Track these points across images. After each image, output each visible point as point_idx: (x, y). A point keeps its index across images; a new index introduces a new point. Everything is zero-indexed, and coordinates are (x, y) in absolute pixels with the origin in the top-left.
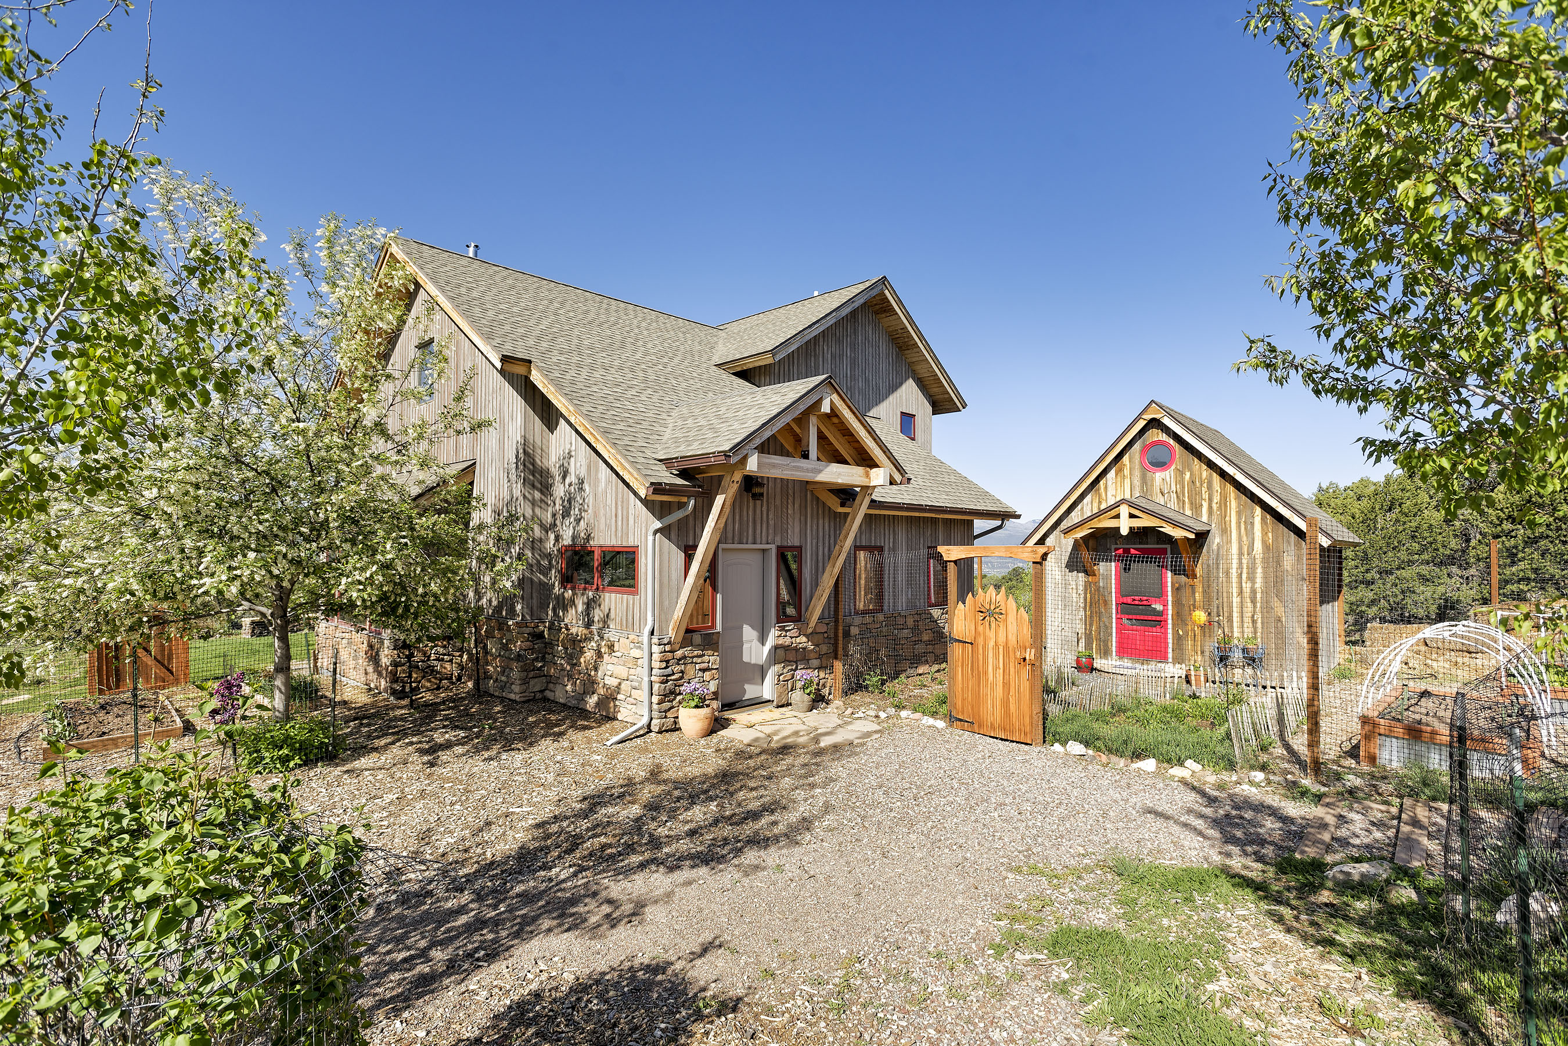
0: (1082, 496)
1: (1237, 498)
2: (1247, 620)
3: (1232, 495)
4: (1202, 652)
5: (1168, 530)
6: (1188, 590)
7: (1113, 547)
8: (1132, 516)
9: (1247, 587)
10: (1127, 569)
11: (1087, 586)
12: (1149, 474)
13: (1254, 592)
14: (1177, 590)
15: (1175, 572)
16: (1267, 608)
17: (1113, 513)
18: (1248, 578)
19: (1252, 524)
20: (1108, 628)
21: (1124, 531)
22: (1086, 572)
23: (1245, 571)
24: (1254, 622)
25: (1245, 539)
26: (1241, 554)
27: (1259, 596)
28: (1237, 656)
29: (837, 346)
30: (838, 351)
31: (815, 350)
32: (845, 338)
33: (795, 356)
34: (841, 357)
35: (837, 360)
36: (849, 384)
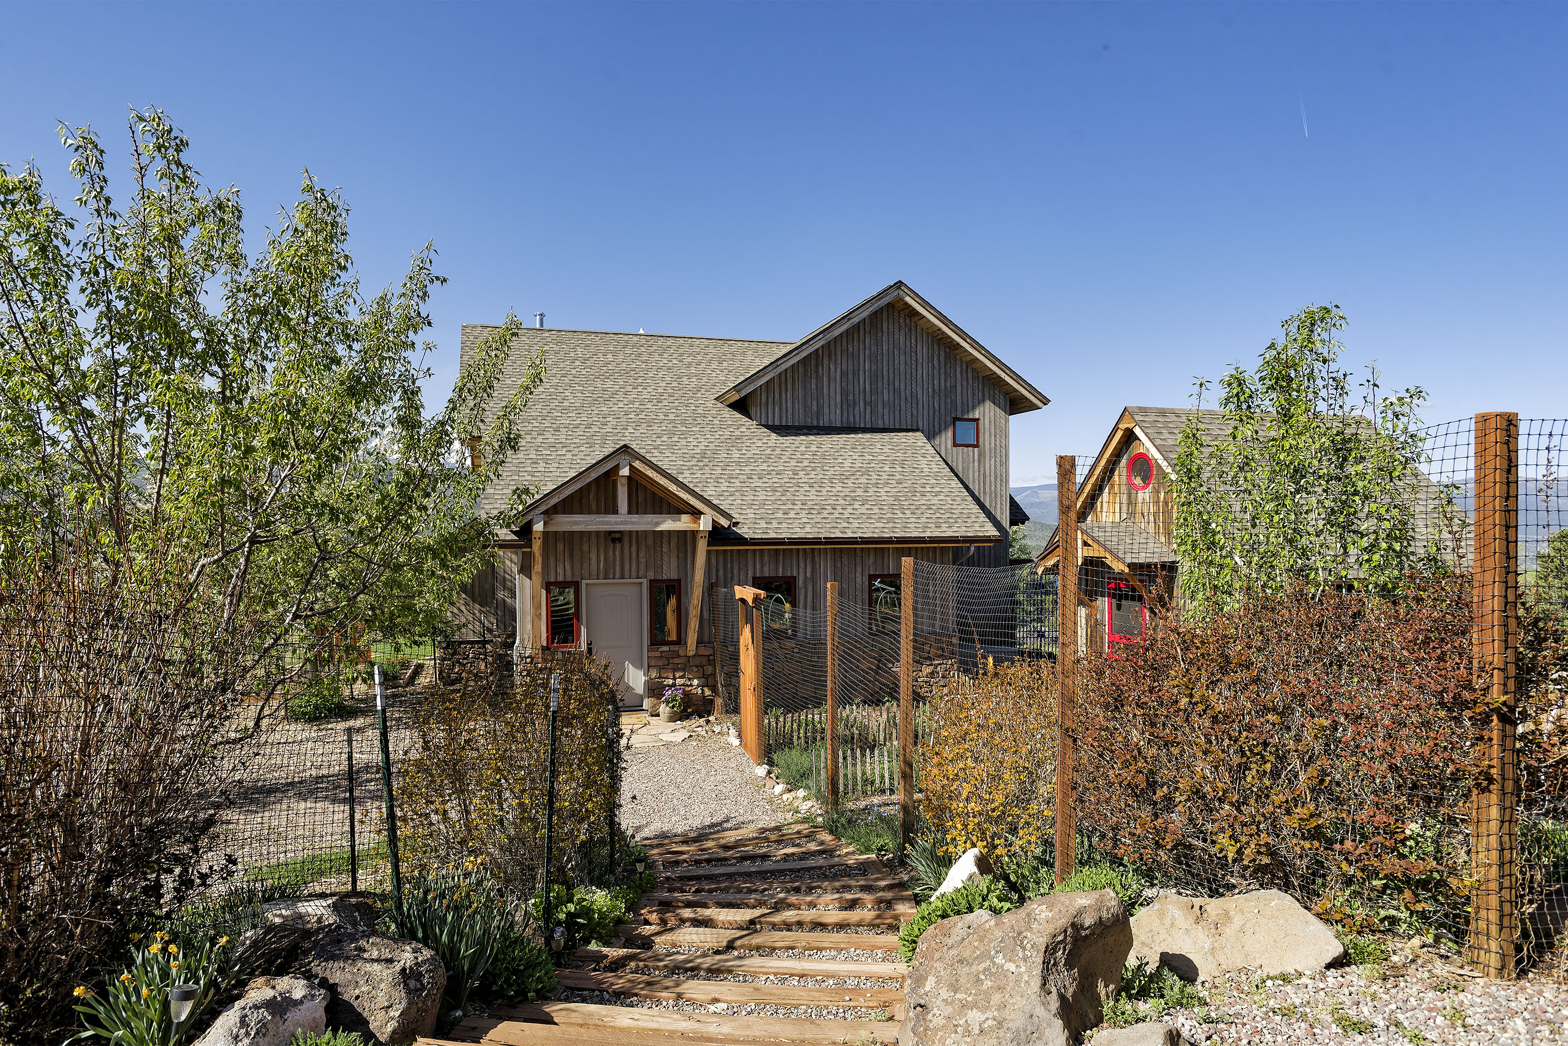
8: (1086, 544)
11: (1087, 622)
12: (1134, 493)
29: (850, 362)
30: (851, 368)
31: (817, 371)
32: (861, 352)
33: (789, 382)
34: (856, 372)
35: (850, 376)
36: (868, 399)
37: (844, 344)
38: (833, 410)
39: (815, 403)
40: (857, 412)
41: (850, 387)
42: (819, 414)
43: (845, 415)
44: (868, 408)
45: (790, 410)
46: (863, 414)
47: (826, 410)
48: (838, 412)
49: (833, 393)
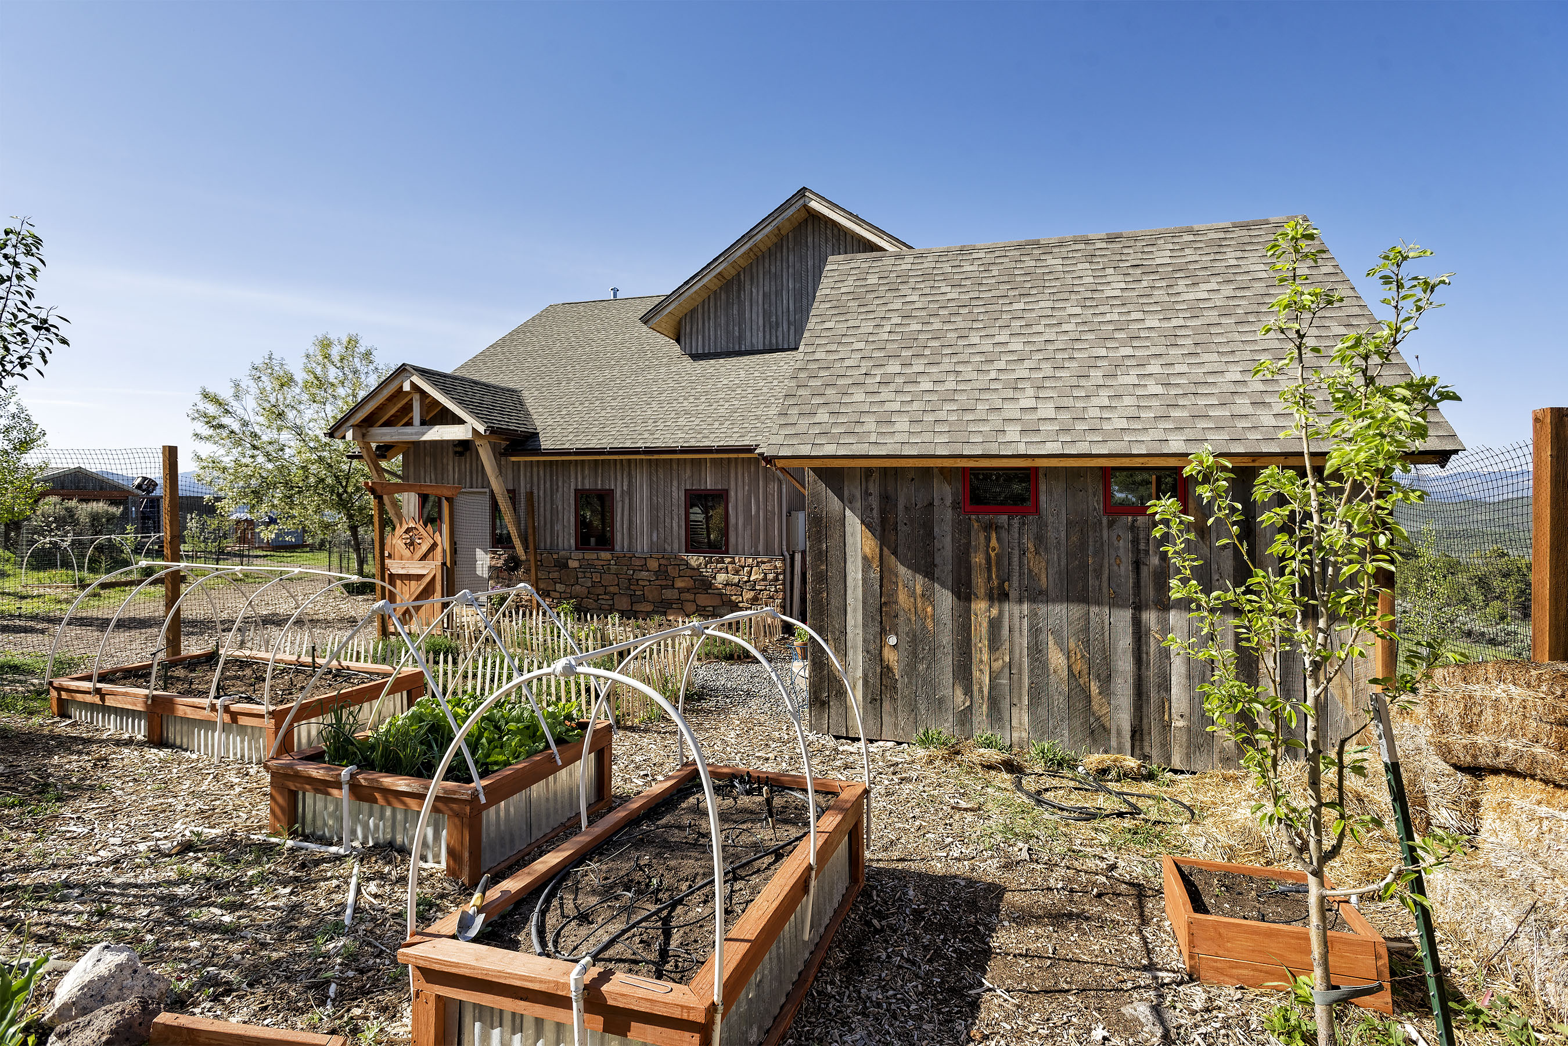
29: (773, 283)
30: (773, 289)
31: (739, 297)
32: (785, 270)
33: (712, 310)
34: (778, 293)
35: (773, 297)
36: (792, 319)
37: (767, 265)
38: (754, 334)
39: (737, 329)
40: (780, 334)
41: (773, 309)
42: (741, 338)
43: (768, 337)
44: (792, 328)
45: (712, 337)
46: (786, 336)
47: (748, 334)
48: (761, 334)
49: (755, 316)
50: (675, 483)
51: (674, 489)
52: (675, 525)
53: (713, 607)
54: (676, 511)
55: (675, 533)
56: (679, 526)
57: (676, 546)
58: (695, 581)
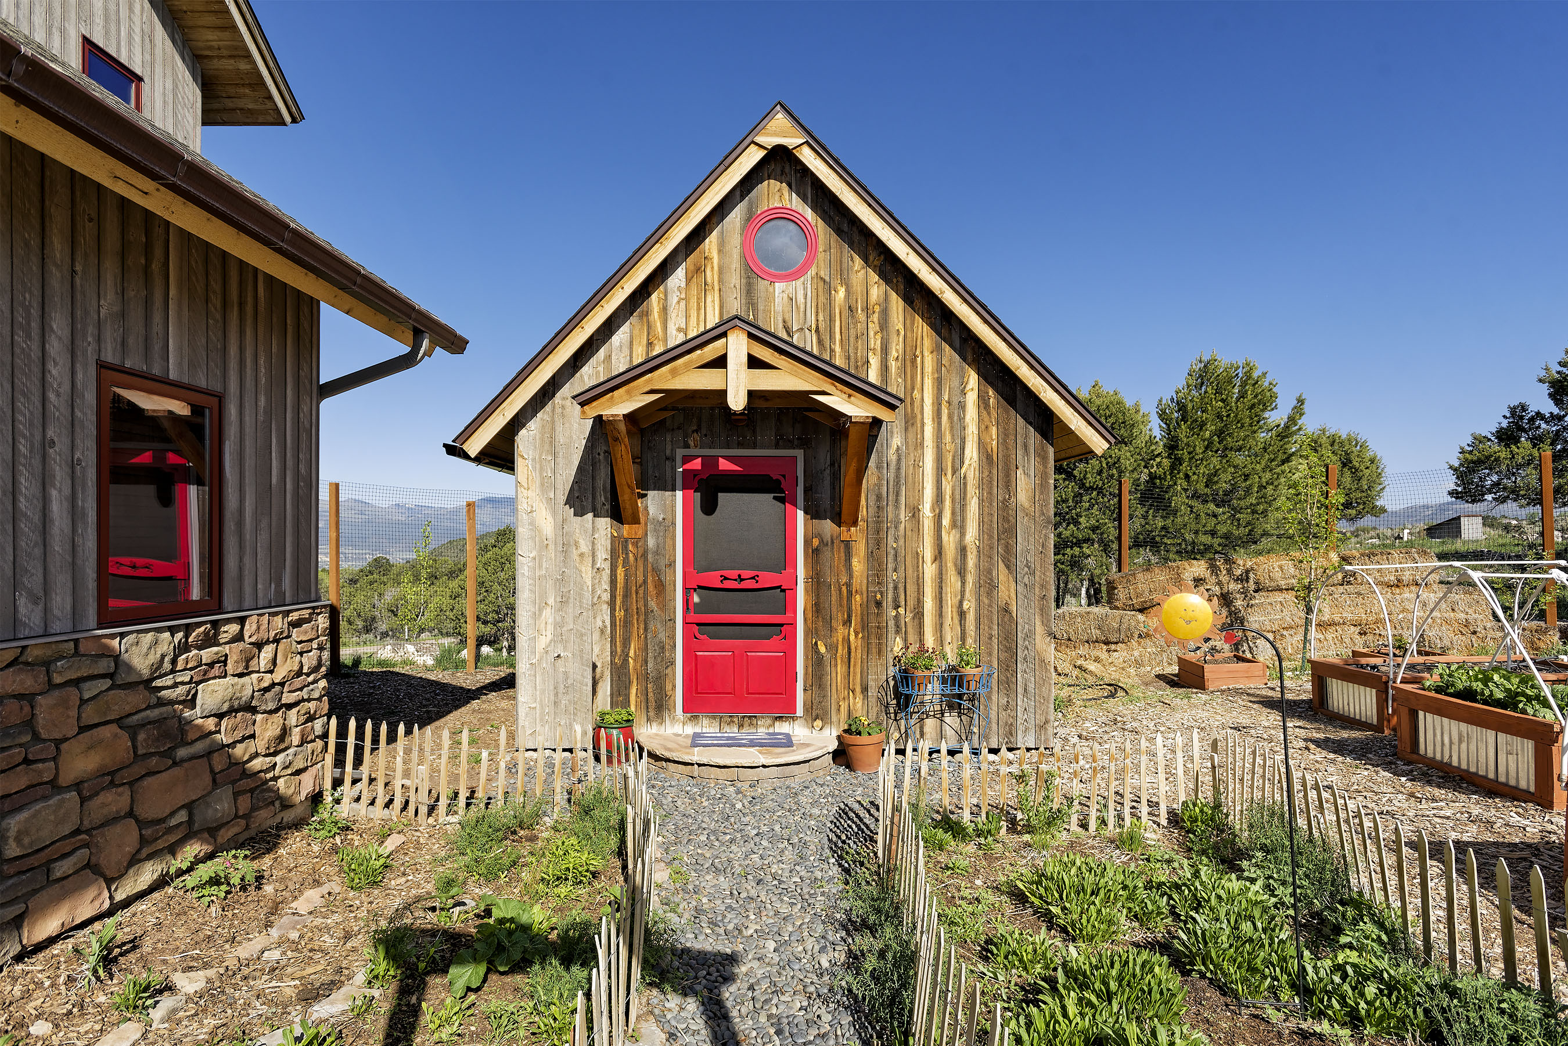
0: (608, 328)
1: (937, 350)
2: (950, 611)
3: (927, 343)
4: (865, 689)
5: (838, 401)
6: (839, 555)
7: (680, 453)
8: (754, 363)
9: (950, 540)
10: (709, 507)
11: (618, 548)
12: (762, 285)
13: (963, 550)
14: (814, 554)
15: (814, 512)
16: (988, 585)
17: (711, 352)
18: (954, 525)
19: (962, 406)
20: (664, 650)
21: (737, 402)
22: (617, 515)
23: (948, 503)
24: (962, 614)
25: (948, 438)
26: (940, 471)
27: (971, 562)
28: (931, 692)
50: (59, 324)
51: (55, 347)
52: (57, 508)
53: (189, 807)
54: (61, 445)
55: (58, 546)
56: (75, 514)
57: (61, 602)
58: (133, 732)
